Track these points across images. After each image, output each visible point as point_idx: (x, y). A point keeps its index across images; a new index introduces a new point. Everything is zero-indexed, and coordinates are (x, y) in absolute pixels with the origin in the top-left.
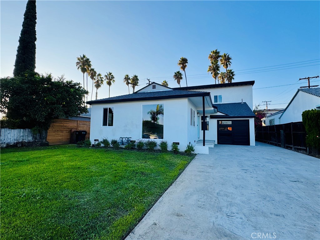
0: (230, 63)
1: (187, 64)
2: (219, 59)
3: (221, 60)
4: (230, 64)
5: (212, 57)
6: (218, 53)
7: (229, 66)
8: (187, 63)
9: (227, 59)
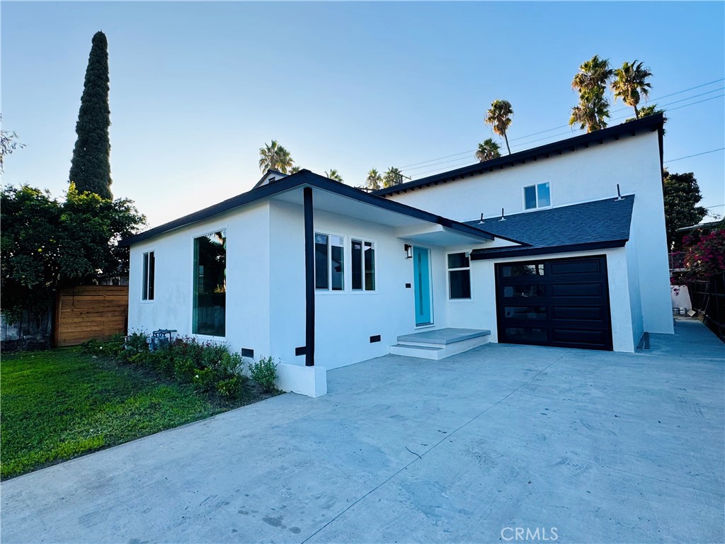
0: (646, 87)
1: (510, 116)
2: (608, 84)
3: (615, 85)
4: (645, 91)
5: (582, 82)
6: (604, 64)
7: (642, 95)
8: (511, 112)
9: (636, 78)
